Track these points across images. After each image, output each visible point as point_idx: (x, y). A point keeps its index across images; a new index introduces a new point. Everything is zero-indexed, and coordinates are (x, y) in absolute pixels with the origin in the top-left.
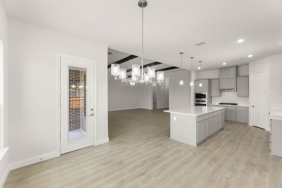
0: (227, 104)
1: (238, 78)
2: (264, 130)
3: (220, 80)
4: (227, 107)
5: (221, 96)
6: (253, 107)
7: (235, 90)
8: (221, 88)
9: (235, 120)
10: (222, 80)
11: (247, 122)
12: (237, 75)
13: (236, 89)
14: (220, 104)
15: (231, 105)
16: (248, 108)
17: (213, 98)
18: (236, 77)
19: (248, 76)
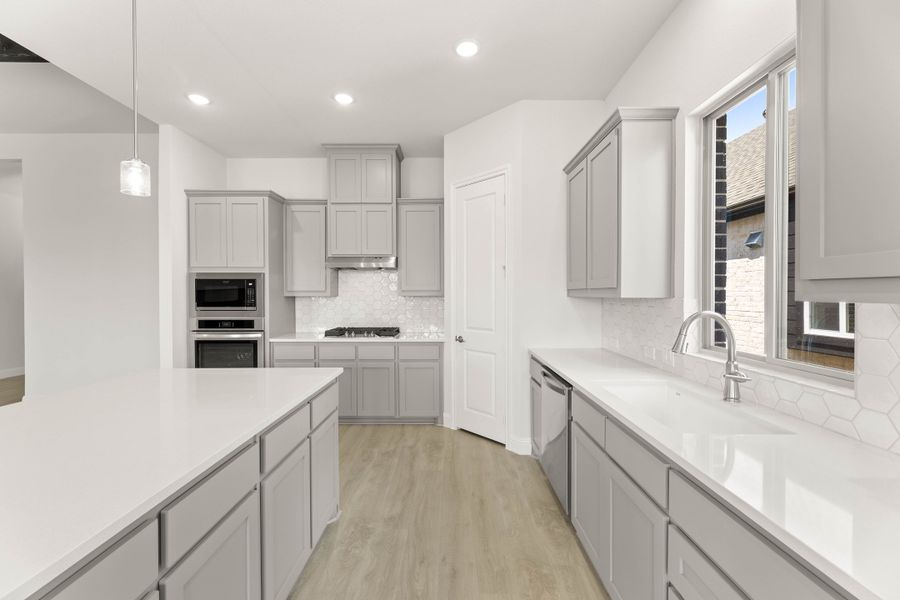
0: (359, 331)
1: (403, 208)
2: (500, 446)
3: (332, 209)
4: (360, 349)
5: (335, 294)
6: (460, 340)
7: (391, 262)
8: (333, 252)
9: (391, 413)
10: (339, 207)
11: (434, 414)
12: (399, 195)
13: (397, 258)
14: (328, 334)
15: (378, 339)
16: (440, 345)
17: (299, 304)
18: (397, 204)
19: (440, 202)
